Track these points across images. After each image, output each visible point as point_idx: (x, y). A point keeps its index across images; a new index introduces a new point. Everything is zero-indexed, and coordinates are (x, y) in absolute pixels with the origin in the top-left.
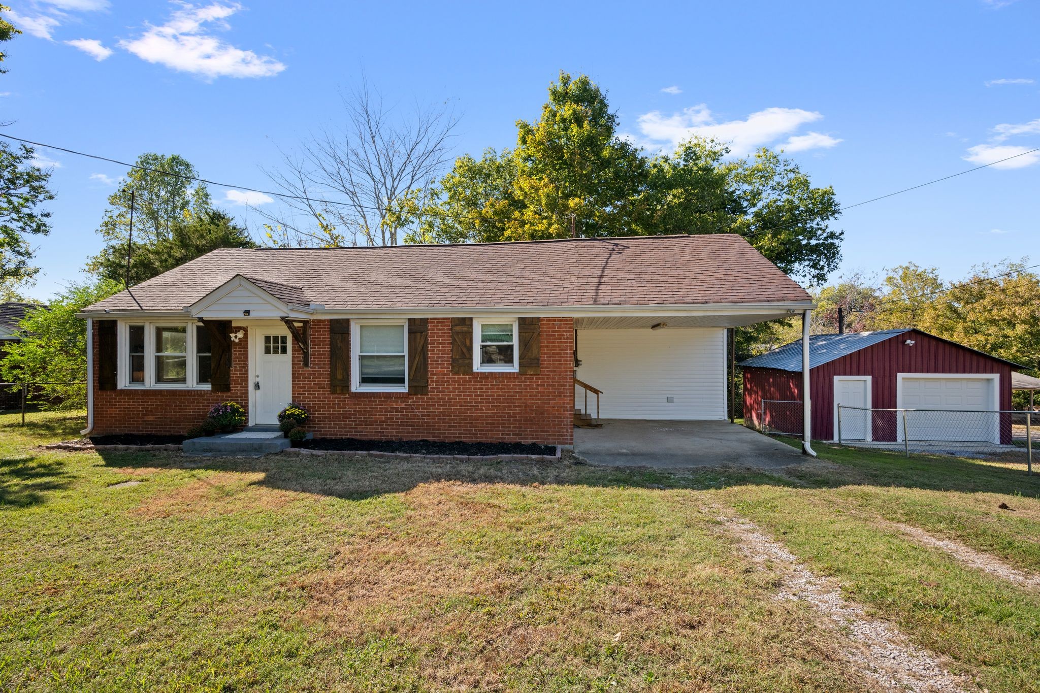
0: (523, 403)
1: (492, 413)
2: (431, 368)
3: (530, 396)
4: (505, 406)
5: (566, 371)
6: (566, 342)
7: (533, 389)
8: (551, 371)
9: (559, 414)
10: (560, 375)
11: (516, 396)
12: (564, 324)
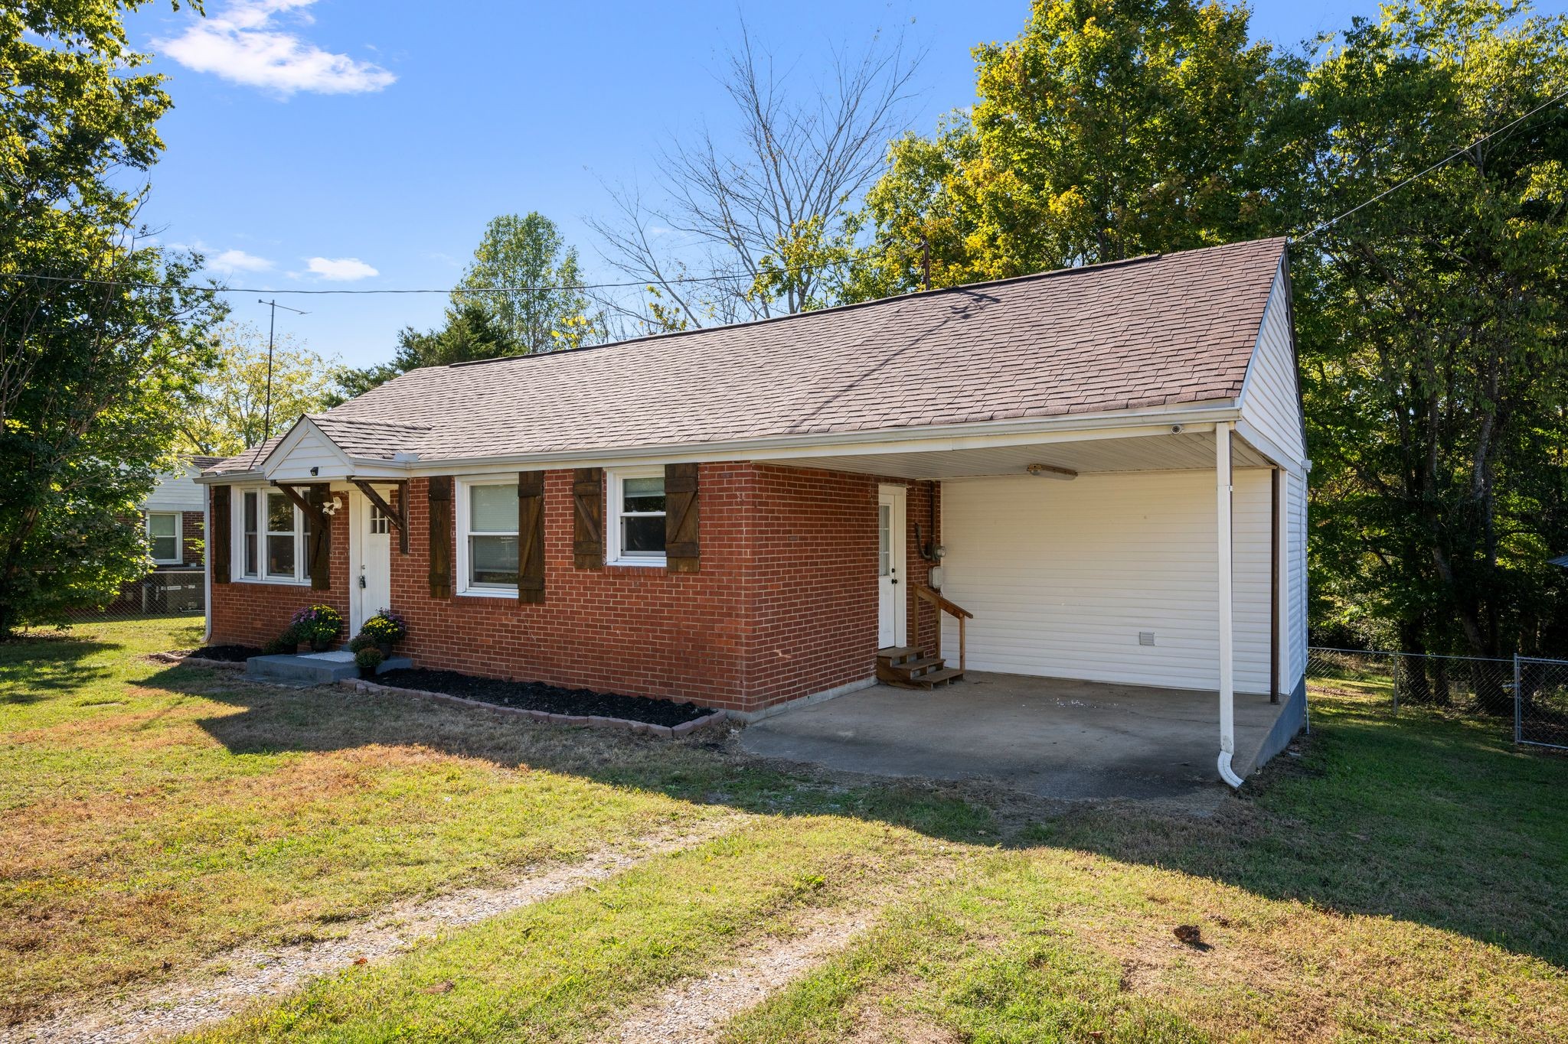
0: (674, 625)
1: (630, 642)
2: (549, 557)
3: (685, 612)
4: (647, 630)
5: (740, 568)
6: (740, 511)
7: (688, 599)
8: (718, 567)
9: (729, 650)
10: (730, 574)
11: (663, 611)
12: (737, 475)
